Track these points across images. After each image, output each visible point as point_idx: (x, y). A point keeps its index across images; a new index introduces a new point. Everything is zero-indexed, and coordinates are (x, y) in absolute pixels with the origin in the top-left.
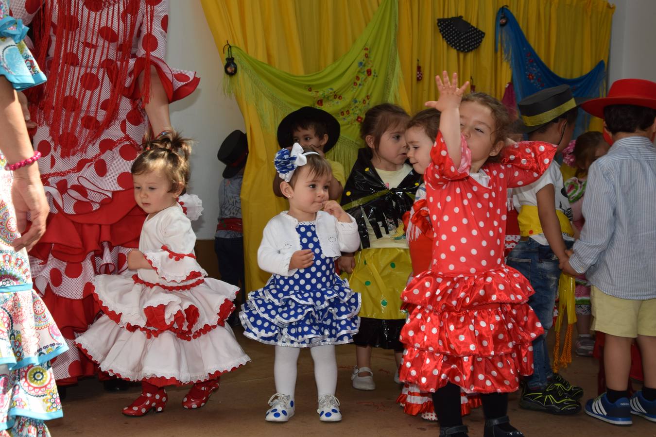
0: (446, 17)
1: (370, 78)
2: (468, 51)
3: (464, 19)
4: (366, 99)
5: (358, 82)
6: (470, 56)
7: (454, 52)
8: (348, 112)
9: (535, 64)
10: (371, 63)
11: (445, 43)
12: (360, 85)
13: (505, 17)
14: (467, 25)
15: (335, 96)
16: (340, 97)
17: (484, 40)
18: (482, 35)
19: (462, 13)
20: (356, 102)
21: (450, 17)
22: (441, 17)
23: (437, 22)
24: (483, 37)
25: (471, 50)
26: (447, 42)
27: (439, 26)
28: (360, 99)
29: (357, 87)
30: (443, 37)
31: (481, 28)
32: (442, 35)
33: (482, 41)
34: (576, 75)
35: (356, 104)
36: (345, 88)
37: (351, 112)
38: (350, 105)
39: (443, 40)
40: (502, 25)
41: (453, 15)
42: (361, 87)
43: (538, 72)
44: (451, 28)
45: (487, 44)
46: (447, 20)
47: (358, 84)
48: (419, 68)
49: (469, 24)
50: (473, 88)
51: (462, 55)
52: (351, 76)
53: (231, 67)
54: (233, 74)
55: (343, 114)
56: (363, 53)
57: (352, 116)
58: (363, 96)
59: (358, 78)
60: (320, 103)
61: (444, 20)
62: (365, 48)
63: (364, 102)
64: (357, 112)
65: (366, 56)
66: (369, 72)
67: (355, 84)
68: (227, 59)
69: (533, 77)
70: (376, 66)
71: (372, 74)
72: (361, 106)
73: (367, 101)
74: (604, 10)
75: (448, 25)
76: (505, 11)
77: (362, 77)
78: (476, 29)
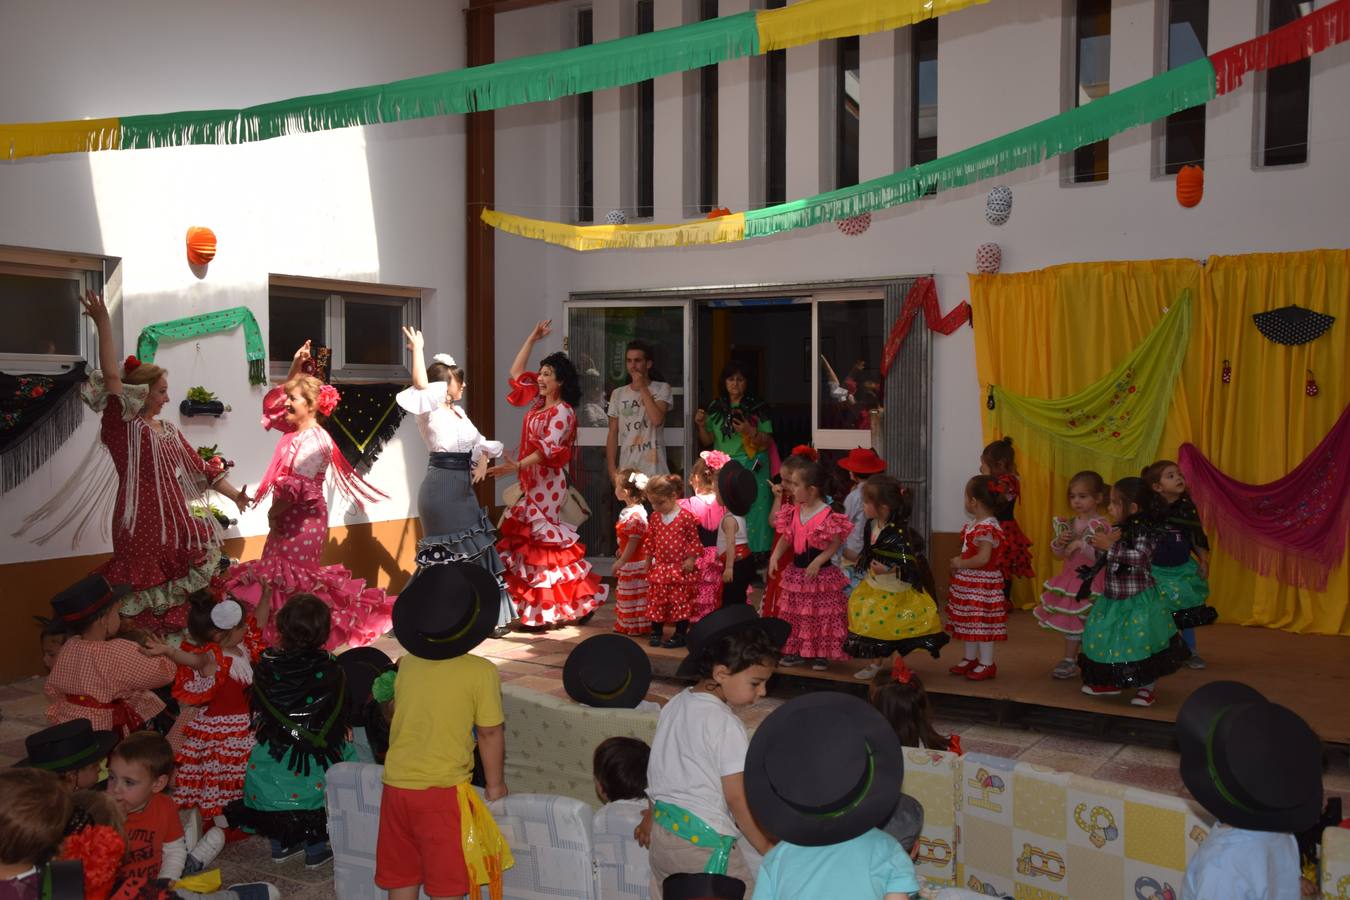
0: (1270, 309)
1: (1132, 396)
4: (1125, 415)
6: (1311, 347)
7: (1280, 348)
8: (1102, 429)
10: (1134, 380)
11: (1265, 339)
12: (1119, 402)
14: (1305, 312)
15: (1088, 417)
16: (1094, 417)
17: (1334, 327)
18: (1330, 320)
19: (1298, 301)
20: (1111, 419)
21: (1277, 307)
22: (1260, 310)
23: (1252, 318)
24: (1332, 323)
25: (1309, 341)
27: (1255, 322)
28: (1118, 416)
29: (1114, 406)
30: (1263, 333)
31: (1329, 313)
32: (1261, 331)
33: (1329, 327)
35: (1112, 422)
36: (1102, 409)
37: (1106, 429)
38: (1104, 422)
39: (1262, 337)
41: (1280, 304)
42: (1119, 405)
44: (1275, 321)
45: (1339, 330)
46: (1270, 313)
47: (1116, 402)
48: (1227, 370)
49: (1310, 311)
50: (1311, 383)
51: (1295, 349)
52: (1108, 396)
53: (991, 403)
54: (992, 408)
55: (1096, 431)
56: (1125, 374)
57: (1107, 433)
58: (1120, 413)
59: (1117, 397)
60: (1073, 423)
61: (1265, 314)
62: (1129, 368)
63: (1122, 418)
64: (1114, 428)
65: (1128, 376)
66: (1132, 389)
67: (1112, 403)
68: (989, 396)
70: (1140, 383)
71: (1137, 390)
72: (1119, 422)
73: (1127, 417)
75: (1270, 318)
77: (1122, 395)
78: (1321, 315)
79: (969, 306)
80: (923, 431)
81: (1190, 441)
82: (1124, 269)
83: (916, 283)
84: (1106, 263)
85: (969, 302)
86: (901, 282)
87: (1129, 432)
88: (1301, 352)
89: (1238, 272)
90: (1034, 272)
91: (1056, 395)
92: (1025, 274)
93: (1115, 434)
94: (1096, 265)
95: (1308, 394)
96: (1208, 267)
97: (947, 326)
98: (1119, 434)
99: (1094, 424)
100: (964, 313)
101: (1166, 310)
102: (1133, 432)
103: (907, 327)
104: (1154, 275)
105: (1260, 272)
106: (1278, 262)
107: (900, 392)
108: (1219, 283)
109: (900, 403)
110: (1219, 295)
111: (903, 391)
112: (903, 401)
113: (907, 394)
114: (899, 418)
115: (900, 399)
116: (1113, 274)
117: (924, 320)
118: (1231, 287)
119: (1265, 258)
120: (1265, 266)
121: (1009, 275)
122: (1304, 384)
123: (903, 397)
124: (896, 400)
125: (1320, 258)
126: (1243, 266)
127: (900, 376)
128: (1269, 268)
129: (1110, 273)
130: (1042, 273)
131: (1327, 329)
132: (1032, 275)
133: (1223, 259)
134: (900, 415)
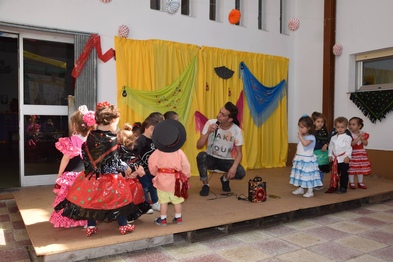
0: (218, 67)
1: (180, 93)
2: (227, 79)
3: (226, 67)
4: (178, 100)
5: (175, 95)
6: (228, 80)
7: (221, 79)
8: (170, 105)
9: (256, 83)
10: (181, 87)
11: (218, 76)
13: (242, 66)
14: (227, 69)
15: (165, 100)
16: (167, 100)
18: (233, 72)
19: (225, 65)
20: (173, 102)
21: (220, 67)
22: (216, 67)
23: (214, 69)
24: (234, 73)
25: (229, 78)
27: (215, 70)
28: (175, 100)
29: (174, 96)
30: (217, 74)
31: (233, 70)
34: (274, 85)
35: (174, 102)
36: (169, 97)
37: (171, 105)
38: (170, 103)
40: (242, 69)
42: (176, 96)
43: (257, 86)
45: (235, 76)
46: (218, 68)
48: (207, 86)
50: (230, 92)
51: (225, 80)
52: (172, 92)
53: (124, 94)
54: (125, 96)
55: (168, 106)
56: (179, 84)
57: (172, 107)
58: (176, 99)
59: (175, 93)
60: (159, 102)
61: (217, 68)
62: (180, 82)
63: (177, 101)
64: (174, 105)
66: (180, 91)
68: (124, 91)
69: (254, 88)
70: (183, 88)
71: (181, 91)
72: (175, 103)
73: (178, 101)
74: (285, 61)
75: (219, 70)
76: (242, 63)
77: (177, 92)
78: (231, 70)
79: (114, 51)
81: (198, 111)
83: (92, 36)
84: (171, 42)
85: (114, 49)
86: (84, 35)
87: (180, 107)
89: (210, 53)
90: (144, 41)
92: (140, 41)
94: (167, 42)
95: (229, 96)
96: (202, 49)
97: (105, 58)
99: (167, 103)
100: (112, 54)
103: (86, 56)
104: (186, 49)
105: (215, 54)
106: (220, 51)
107: (83, 87)
108: (205, 56)
109: (83, 92)
110: (205, 60)
111: (85, 86)
112: (85, 91)
113: (87, 87)
114: (83, 99)
115: (83, 90)
116: (173, 46)
117: (95, 53)
118: (208, 58)
119: (217, 49)
120: (216, 52)
121: (133, 40)
122: (228, 92)
123: (85, 89)
124: (81, 90)
125: (230, 52)
126: (211, 51)
127: (83, 79)
128: (218, 53)
129: (172, 46)
130: (146, 41)
131: (232, 75)
132: (142, 42)
133: (206, 48)
134: (83, 98)
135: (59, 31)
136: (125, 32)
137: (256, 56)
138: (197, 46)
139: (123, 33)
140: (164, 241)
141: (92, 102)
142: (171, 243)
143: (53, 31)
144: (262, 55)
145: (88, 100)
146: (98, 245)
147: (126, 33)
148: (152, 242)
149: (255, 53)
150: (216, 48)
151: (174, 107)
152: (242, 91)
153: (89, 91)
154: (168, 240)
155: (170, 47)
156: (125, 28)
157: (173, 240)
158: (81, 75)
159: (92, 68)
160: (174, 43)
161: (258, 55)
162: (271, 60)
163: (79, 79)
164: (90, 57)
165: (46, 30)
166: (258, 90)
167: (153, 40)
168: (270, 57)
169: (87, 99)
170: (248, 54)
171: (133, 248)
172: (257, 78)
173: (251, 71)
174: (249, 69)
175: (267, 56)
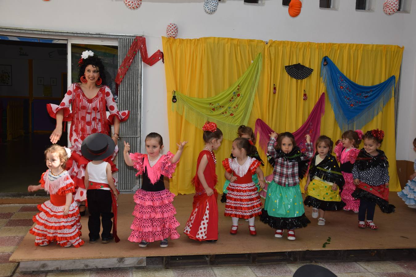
0: (291, 65)
1: (239, 98)
2: (303, 79)
3: (301, 64)
6: (305, 80)
7: (294, 80)
8: (226, 112)
9: (345, 81)
10: (240, 91)
11: (289, 76)
12: (233, 101)
13: (326, 61)
14: (303, 67)
15: (220, 107)
16: (223, 107)
17: (313, 73)
18: (311, 70)
19: (300, 62)
21: (293, 64)
22: (287, 65)
23: (284, 67)
24: (312, 71)
25: (305, 78)
26: (290, 76)
27: (286, 69)
29: (231, 102)
30: (288, 74)
31: (312, 68)
32: (288, 73)
33: (311, 73)
35: (230, 109)
36: (226, 103)
37: (227, 112)
38: (226, 109)
39: (288, 75)
40: (325, 65)
41: (295, 63)
43: (347, 85)
44: (293, 69)
45: (314, 75)
46: (291, 66)
47: (232, 100)
48: (275, 89)
49: (305, 66)
50: (305, 95)
51: (299, 81)
52: (229, 98)
53: (174, 99)
54: (174, 102)
55: (223, 113)
56: (237, 88)
57: (228, 114)
58: (234, 105)
59: (232, 98)
60: (214, 109)
61: (289, 66)
62: (238, 86)
63: (234, 107)
64: (231, 112)
65: (238, 89)
66: (239, 95)
67: (231, 101)
68: (173, 96)
69: (343, 88)
70: (242, 93)
71: (241, 95)
72: (233, 109)
73: (236, 107)
74: (396, 50)
75: (291, 68)
76: (326, 58)
77: (235, 97)
78: (309, 68)
79: (162, 53)
80: (139, 112)
81: (260, 118)
82: (235, 42)
83: (136, 38)
84: (228, 39)
85: (162, 51)
86: (128, 38)
87: (237, 114)
88: (301, 82)
89: (279, 48)
90: (195, 39)
91: (205, 96)
92: (190, 40)
93: (231, 115)
94: (224, 39)
95: (304, 99)
96: (269, 45)
97: (151, 61)
98: (233, 115)
99: (223, 110)
100: (159, 56)
101: (252, 62)
102: (239, 114)
103: (130, 60)
104: (247, 46)
105: (287, 49)
106: (294, 45)
107: (127, 93)
108: (273, 52)
109: (127, 98)
110: (273, 57)
111: (129, 92)
112: (129, 97)
113: (131, 94)
114: (127, 106)
115: (127, 96)
116: (231, 44)
117: (140, 57)
118: (277, 54)
119: (290, 43)
120: (289, 46)
121: (183, 40)
122: (303, 95)
123: (129, 95)
124: (125, 97)
125: (308, 46)
126: (281, 46)
127: (127, 85)
128: (291, 47)
129: (229, 44)
130: (198, 40)
131: (310, 74)
132: (194, 41)
133: (274, 42)
134: (127, 104)
135: (101, 36)
136: (172, 32)
137: (347, 47)
138: (262, 41)
139: (170, 33)
140: (136, 263)
141: (136, 109)
142: (143, 266)
143: (95, 36)
144: (357, 45)
145: (132, 107)
146: (63, 258)
147: (174, 33)
148: (123, 262)
149: (346, 44)
150: (288, 42)
151: (231, 114)
152: (323, 93)
153: (133, 97)
154: (140, 263)
155: (227, 45)
156: (173, 27)
157: (145, 263)
158: (125, 80)
159: (137, 73)
160: (232, 39)
161: (351, 46)
162: (372, 50)
163: (123, 85)
164: (134, 61)
165: (89, 36)
166: (350, 91)
167: (206, 39)
168: (370, 47)
169: (130, 106)
170: (336, 45)
171: (103, 265)
172: (348, 77)
173: (339, 67)
174: (336, 65)
175: (365, 45)
